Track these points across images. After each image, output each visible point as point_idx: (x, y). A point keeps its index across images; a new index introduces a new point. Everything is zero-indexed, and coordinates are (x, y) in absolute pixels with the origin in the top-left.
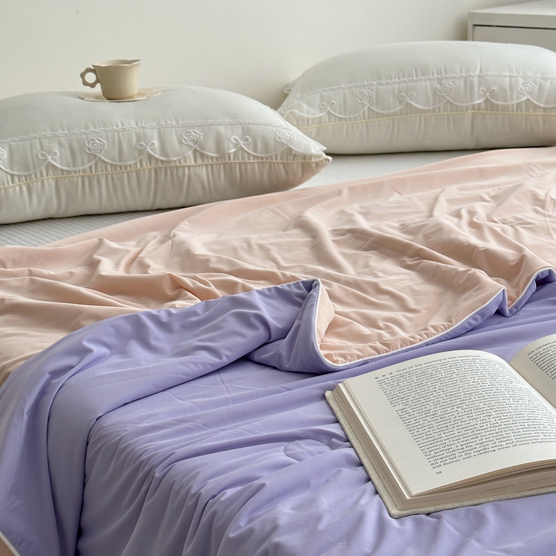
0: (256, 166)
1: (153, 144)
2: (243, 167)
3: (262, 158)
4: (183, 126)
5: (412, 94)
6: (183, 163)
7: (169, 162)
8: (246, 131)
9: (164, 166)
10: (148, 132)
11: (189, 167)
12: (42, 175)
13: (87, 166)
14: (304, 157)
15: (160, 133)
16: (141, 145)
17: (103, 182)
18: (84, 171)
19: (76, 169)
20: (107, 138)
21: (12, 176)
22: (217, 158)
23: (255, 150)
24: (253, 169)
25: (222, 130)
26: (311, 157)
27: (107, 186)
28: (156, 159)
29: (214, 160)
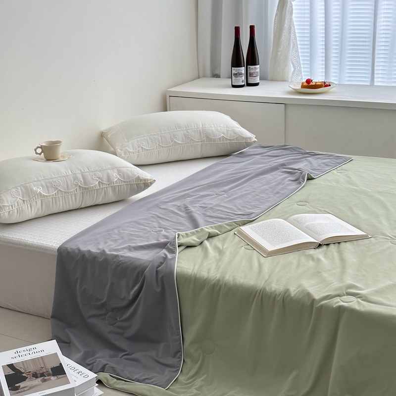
0: (125, 186)
1: (81, 181)
2: (119, 187)
3: (127, 182)
4: (92, 171)
5: (176, 138)
6: (94, 188)
7: (88, 188)
8: (119, 171)
9: (86, 191)
10: (78, 175)
11: (97, 189)
12: (36, 199)
13: (54, 193)
14: (145, 180)
15: (83, 176)
16: (76, 182)
17: (61, 199)
18: (53, 195)
19: (50, 194)
20: (61, 181)
21: (24, 201)
22: (109, 185)
23: (124, 179)
24: (124, 188)
25: (109, 171)
26: (148, 179)
27: (62, 201)
28: (83, 187)
29: (108, 186)
